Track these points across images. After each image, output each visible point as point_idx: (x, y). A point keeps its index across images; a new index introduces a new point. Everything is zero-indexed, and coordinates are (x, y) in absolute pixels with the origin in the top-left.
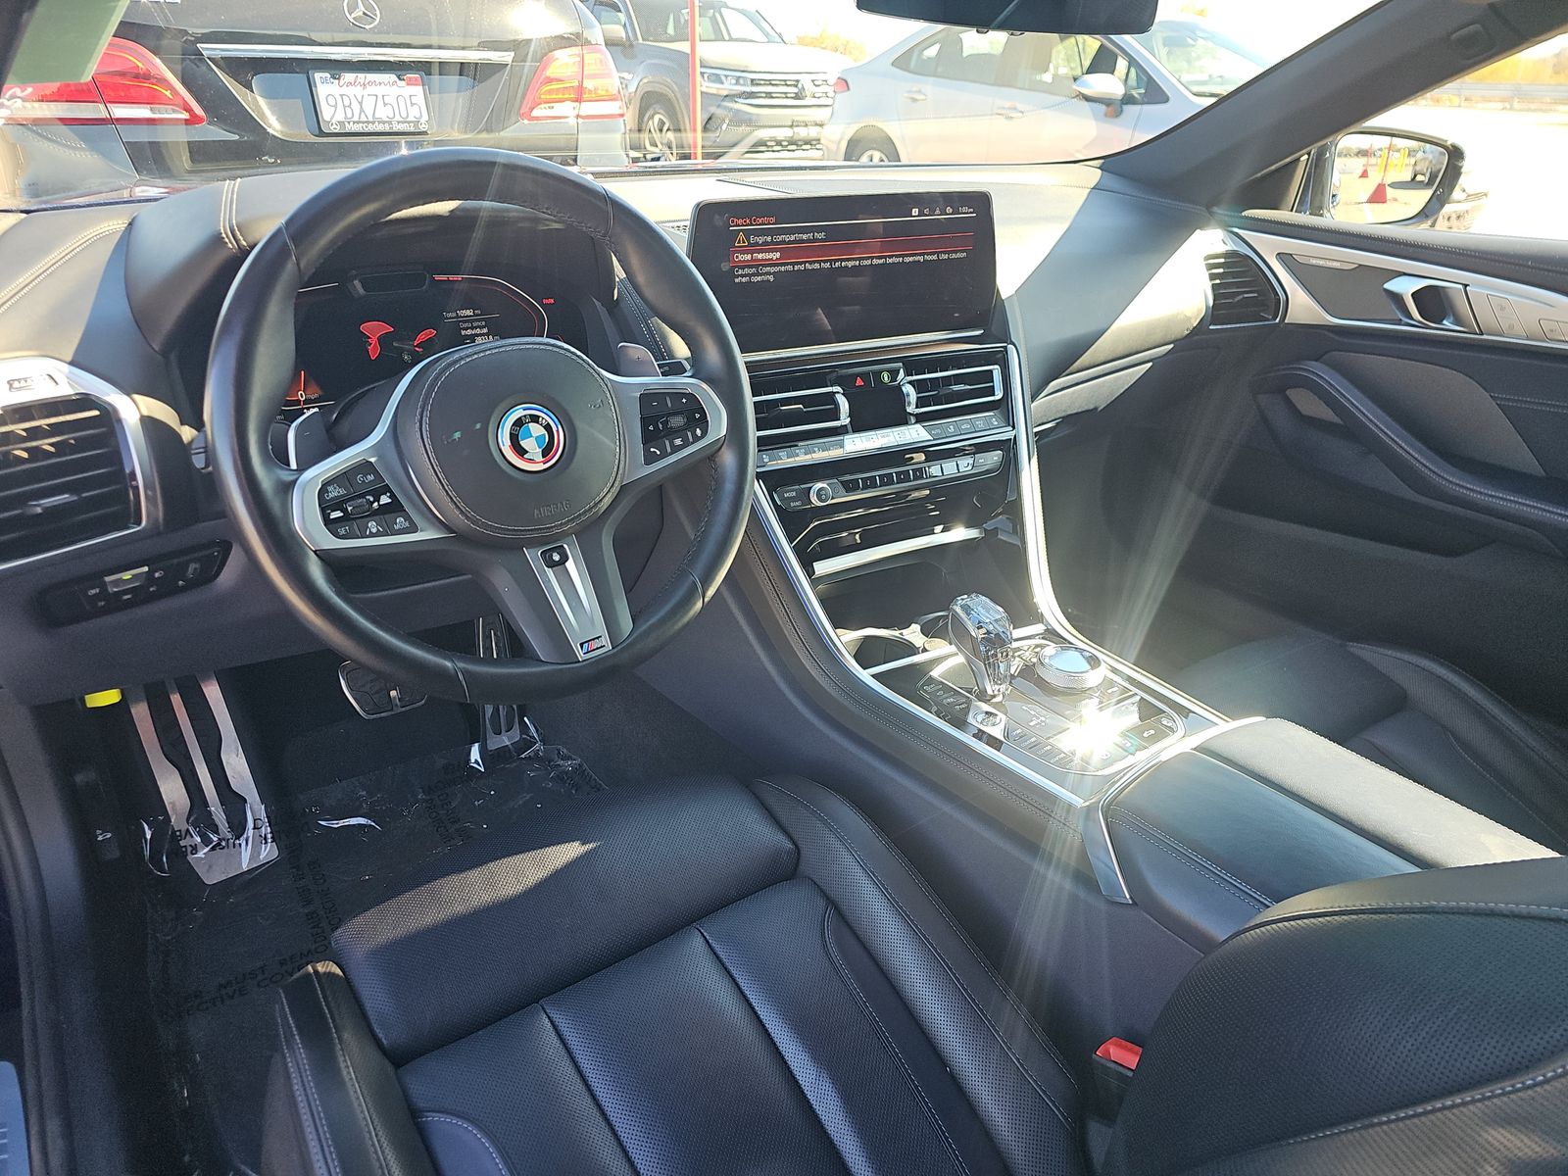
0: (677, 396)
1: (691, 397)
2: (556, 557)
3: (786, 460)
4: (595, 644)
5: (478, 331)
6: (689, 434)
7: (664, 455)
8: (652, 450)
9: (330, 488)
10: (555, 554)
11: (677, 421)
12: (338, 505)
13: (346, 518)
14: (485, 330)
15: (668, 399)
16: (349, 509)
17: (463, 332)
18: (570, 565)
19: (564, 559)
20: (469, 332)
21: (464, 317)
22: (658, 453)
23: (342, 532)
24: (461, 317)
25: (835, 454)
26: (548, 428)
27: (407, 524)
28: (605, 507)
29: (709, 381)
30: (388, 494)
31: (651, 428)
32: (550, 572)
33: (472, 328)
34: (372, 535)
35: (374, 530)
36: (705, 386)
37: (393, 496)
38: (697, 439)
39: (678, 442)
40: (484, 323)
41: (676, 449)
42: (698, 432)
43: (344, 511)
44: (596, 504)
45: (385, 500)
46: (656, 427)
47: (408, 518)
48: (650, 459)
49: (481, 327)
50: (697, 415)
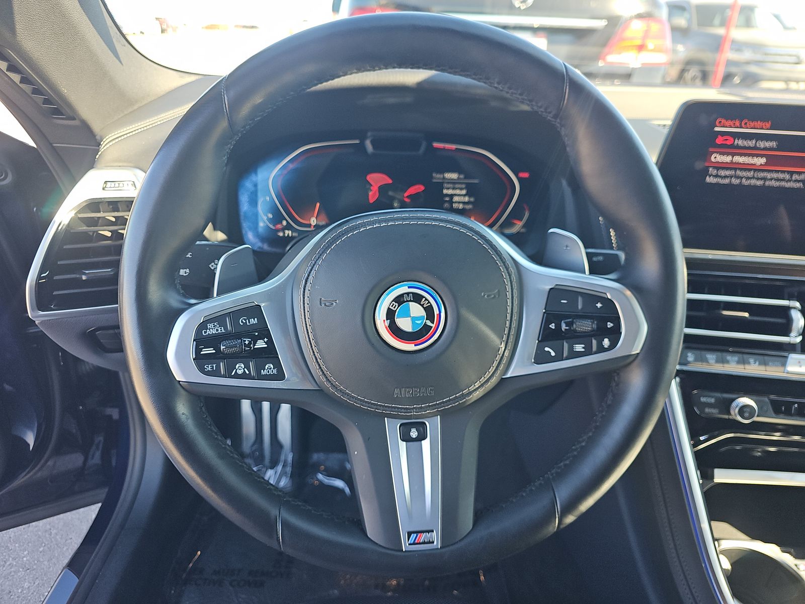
0: (592, 297)
1: (609, 304)
2: (414, 434)
3: (713, 365)
4: (423, 537)
5: (458, 192)
6: (594, 342)
7: (559, 358)
8: (547, 349)
9: (210, 326)
10: (414, 430)
11: (585, 326)
12: (214, 341)
13: (218, 356)
14: (464, 192)
15: (580, 300)
16: (222, 347)
17: (444, 191)
18: (426, 444)
19: (422, 437)
20: (451, 191)
22: (553, 354)
23: (209, 368)
25: (771, 371)
26: (429, 310)
27: (275, 371)
28: (473, 401)
29: (638, 290)
30: (266, 340)
31: (552, 326)
32: (403, 445)
33: (453, 189)
34: (237, 376)
35: (240, 372)
36: (628, 293)
37: (270, 342)
38: (601, 349)
39: (579, 348)
40: (464, 186)
41: (574, 355)
42: (606, 342)
43: (217, 349)
44: (463, 396)
45: (261, 344)
46: (558, 326)
47: (278, 365)
48: (541, 359)
49: (461, 189)
50: (610, 325)
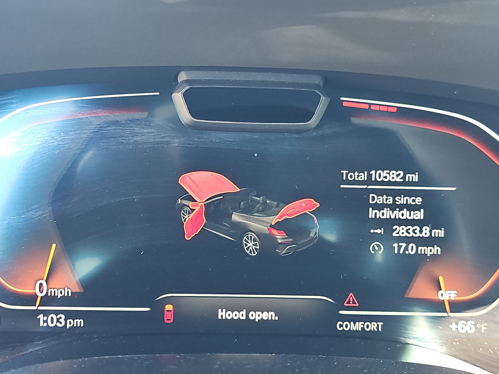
5: (405, 214)
14: (419, 215)
17: (372, 213)
20: (387, 214)
21: (382, 183)
24: (376, 183)
33: (393, 207)
49: (411, 208)
